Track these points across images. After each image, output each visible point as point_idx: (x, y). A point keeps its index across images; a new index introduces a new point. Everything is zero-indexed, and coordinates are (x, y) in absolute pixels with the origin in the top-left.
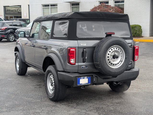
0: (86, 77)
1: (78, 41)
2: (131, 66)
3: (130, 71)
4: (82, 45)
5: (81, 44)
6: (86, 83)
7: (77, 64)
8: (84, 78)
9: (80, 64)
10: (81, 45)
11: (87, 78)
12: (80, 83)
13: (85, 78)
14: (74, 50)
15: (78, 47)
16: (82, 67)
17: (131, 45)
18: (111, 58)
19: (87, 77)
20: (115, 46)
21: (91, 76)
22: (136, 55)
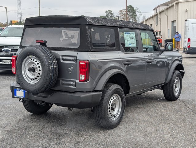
0: (22, 90)
2: (75, 88)
8: (20, 90)
12: (17, 95)
17: (75, 59)
20: (31, 56)
22: (81, 74)
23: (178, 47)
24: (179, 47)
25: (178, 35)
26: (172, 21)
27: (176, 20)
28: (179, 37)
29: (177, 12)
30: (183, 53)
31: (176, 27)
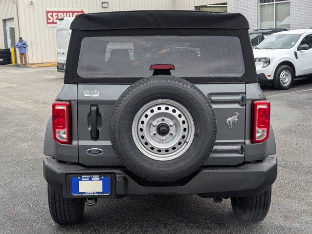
0: (96, 178)
1: (80, 86)
2: (243, 155)
3: (241, 171)
4: (88, 95)
5: (86, 93)
6: (97, 193)
7: (75, 143)
8: (90, 179)
9: (82, 143)
10: (86, 95)
11: (99, 179)
12: (81, 191)
13: (92, 179)
14: (64, 108)
15: (77, 100)
16: (89, 152)
17: (242, 98)
18: (152, 134)
19: (100, 177)
20: (160, 101)
21: (109, 176)
22: (259, 127)
23: (24, 63)
24: (26, 61)
25: (22, 43)
26: (3, 20)
27: (13, 18)
28: (25, 46)
29: (15, 5)
30: (58, 71)
31: (14, 29)
